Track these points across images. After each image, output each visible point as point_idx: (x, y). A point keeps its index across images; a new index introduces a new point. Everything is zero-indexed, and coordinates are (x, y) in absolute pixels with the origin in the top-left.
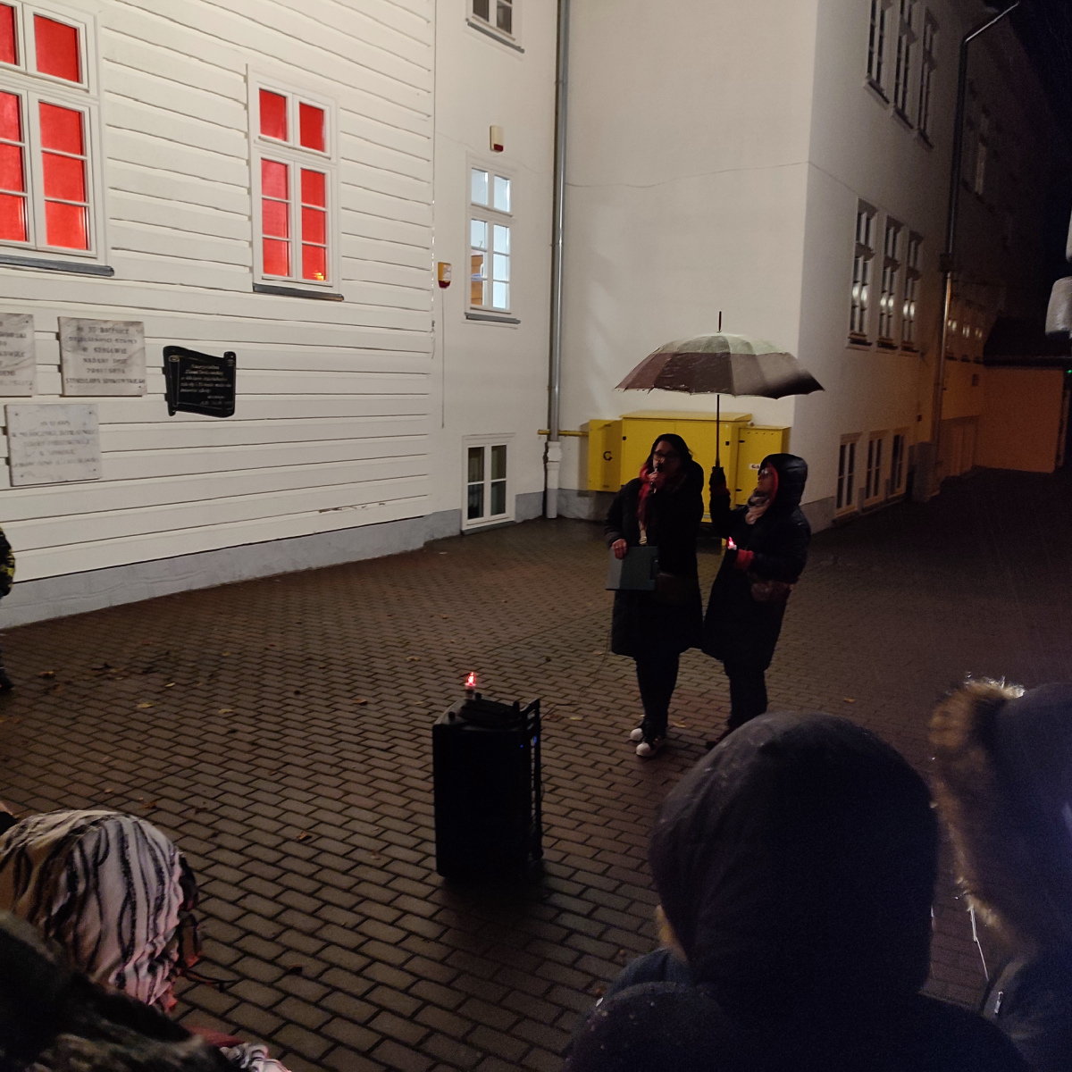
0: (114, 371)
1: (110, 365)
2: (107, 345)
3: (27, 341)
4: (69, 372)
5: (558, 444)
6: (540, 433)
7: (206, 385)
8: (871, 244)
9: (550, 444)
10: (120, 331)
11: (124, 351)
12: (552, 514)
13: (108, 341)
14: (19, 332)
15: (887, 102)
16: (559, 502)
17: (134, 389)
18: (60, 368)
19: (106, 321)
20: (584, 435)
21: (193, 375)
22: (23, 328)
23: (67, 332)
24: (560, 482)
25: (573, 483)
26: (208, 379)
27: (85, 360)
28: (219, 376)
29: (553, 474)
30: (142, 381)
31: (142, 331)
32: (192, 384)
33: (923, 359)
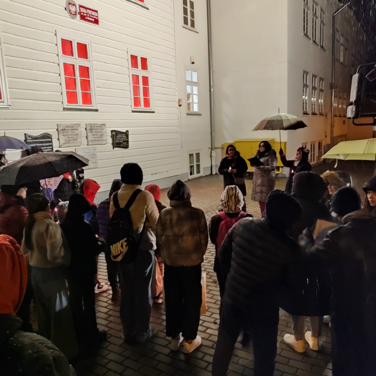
0: (99, 138)
1: (99, 136)
2: (97, 131)
3: (79, 131)
4: (89, 139)
5: (214, 151)
6: (209, 148)
7: (122, 140)
8: (308, 83)
9: (212, 151)
10: (100, 127)
11: (102, 132)
12: (214, 173)
13: (98, 129)
14: (77, 129)
15: (310, 39)
17: (104, 142)
18: (87, 138)
19: (97, 124)
20: (222, 148)
21: (118, 137)
22: (78, 127)
23: (88, 128)
26: (122, 138)
27: (93, 135)
28: (125, 137)
29: (213, 161)
30: (106, 140)
31: (105, 126)
32: (118, 140)
33: (326, 117)
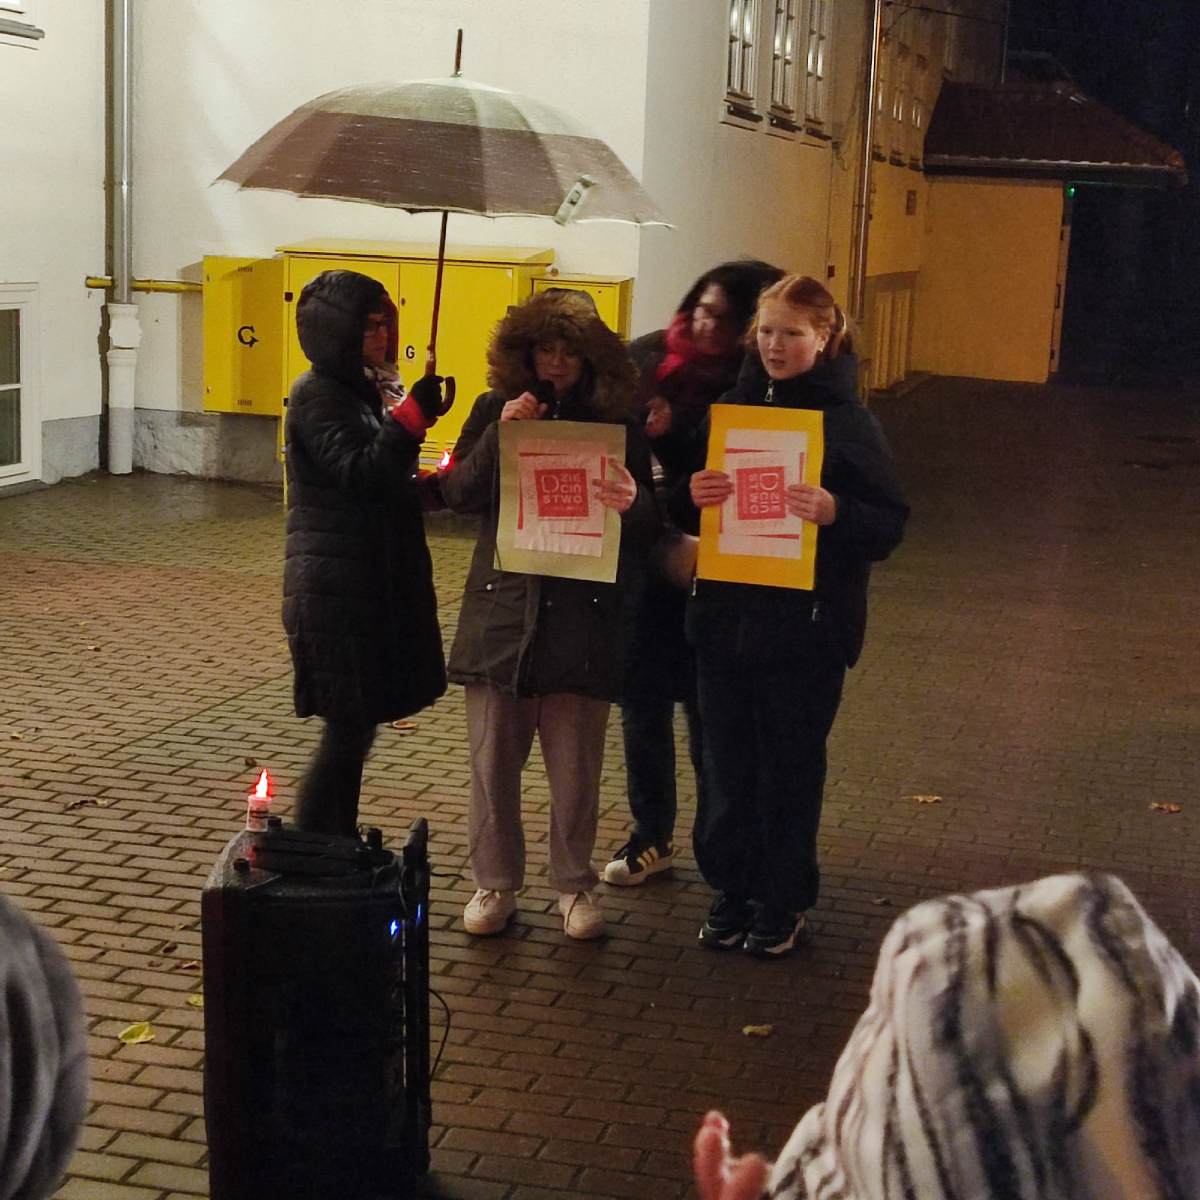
5: (131, 309)
6: (91, 284)
9: (114, 308)
12: (122, 464)
16: (136, 437)
20: (190, 290)
24: (137, 394)
25: (167, 396)
29: (121, 377)
33: (837, 154)
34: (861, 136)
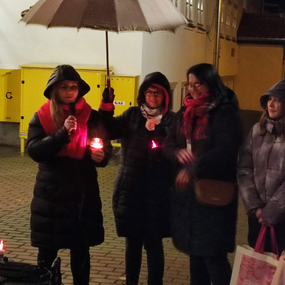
33: (208, 36)
34: (216, 30)
